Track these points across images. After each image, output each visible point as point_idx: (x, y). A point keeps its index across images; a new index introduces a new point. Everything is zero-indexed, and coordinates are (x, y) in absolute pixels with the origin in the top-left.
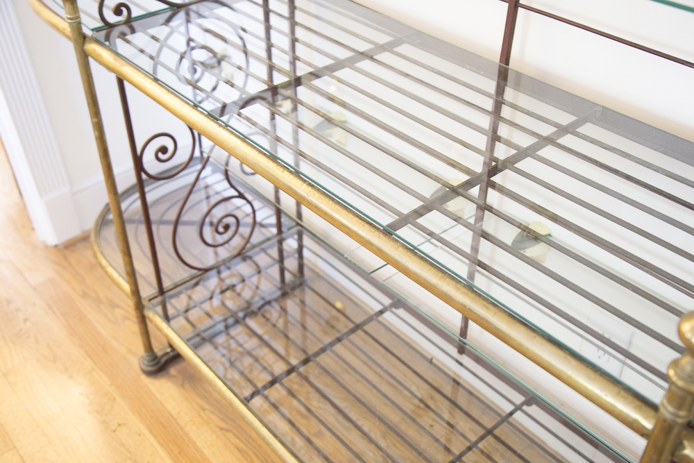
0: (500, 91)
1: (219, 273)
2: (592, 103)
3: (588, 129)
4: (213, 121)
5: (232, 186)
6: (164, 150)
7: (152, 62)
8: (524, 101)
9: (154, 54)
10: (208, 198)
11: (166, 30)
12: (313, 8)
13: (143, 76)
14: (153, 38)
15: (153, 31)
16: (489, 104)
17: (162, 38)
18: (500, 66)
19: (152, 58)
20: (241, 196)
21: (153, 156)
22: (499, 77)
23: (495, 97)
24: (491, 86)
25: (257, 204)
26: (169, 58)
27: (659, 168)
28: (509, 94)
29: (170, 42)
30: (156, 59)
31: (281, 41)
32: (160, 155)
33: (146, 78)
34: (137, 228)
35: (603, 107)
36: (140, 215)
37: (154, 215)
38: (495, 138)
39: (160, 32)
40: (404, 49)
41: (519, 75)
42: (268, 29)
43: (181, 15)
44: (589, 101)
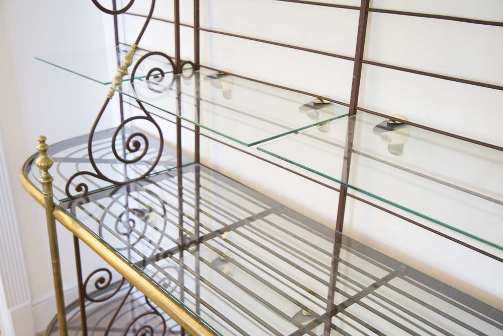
0: (337, 252)
2: (399, 262)
3: (396, 282)
4: (136, 271)
5: (148, 302)
6: (102, 280)
7: (98, 224)
8: (354, 260)
9: (100, 219)
10: (133, 309)
11: (110, 200)
12: (212, 187)
13: (91, 236)
14: (100, 206)
15: (100, 201)
16: (328, 261)
17: (106, 206)
18: (336, 233)
19: (98, 221)
20: (156, 312)
21: (94, 282)
22: (335, 241)
23: (333, 256)
24: (330, 247)
25: (166, 316)
26: (110, 221)
28: (343, 254)
29: (111, 209)
30: (101, 222)
31: (189, 210)
32: (100, 285)
33: (93, 237)
35: (406, 266)
36: (79, 323)
37: (90, 324)
39: (106, 201)
40: (271, 217)
41: (349, 240)
42: (181, 201)
43: (123, 189)
44: (397, 261)
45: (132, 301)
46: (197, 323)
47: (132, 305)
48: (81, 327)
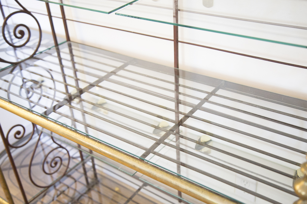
0: (177, 81)
1: (55, 187)
2: (220, 80)
3: (220, 92)
5: (54, 142)
6: (18, 133)
7: (6, 93)
8: (188, 83)
9: (7, 89)
10: (43, 150)
11: (11, 76)
12: (82, 55)
13: (4, 101)
14: (5, 81)
15: (4, 78)
16: (173, 87)
17: (9, 80)
18: (175, 69)
19: (6, 91)
20: (61, 147)
21: (13, 137)
22: (175, 74)
23: (175, 84)
24: (172, 79)
25: (68, 148)
26: (15, 89)
27: (257, 105)
28: (181, 81)
29: (14, 82)
30: (8, 91)
31: (69, 72)
32: (18, 136)
33: (6, 102)
34: (9, 172)
35: (225, 81)
36: (9, 165)
37: (17, 164)
38: (178, 102)
39: (9, 77)
40: (129, 67)
41: (184, 72)
42: (62, 67)
43: (18, 68)
44: (218, 79)
45: (42, 144)
46: (97, 143)
47: (42, 147)
48: (11, 166)
